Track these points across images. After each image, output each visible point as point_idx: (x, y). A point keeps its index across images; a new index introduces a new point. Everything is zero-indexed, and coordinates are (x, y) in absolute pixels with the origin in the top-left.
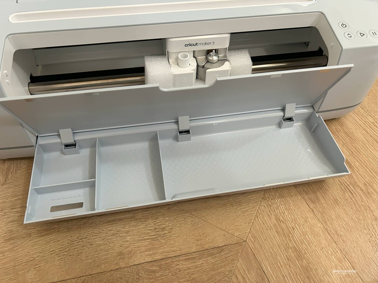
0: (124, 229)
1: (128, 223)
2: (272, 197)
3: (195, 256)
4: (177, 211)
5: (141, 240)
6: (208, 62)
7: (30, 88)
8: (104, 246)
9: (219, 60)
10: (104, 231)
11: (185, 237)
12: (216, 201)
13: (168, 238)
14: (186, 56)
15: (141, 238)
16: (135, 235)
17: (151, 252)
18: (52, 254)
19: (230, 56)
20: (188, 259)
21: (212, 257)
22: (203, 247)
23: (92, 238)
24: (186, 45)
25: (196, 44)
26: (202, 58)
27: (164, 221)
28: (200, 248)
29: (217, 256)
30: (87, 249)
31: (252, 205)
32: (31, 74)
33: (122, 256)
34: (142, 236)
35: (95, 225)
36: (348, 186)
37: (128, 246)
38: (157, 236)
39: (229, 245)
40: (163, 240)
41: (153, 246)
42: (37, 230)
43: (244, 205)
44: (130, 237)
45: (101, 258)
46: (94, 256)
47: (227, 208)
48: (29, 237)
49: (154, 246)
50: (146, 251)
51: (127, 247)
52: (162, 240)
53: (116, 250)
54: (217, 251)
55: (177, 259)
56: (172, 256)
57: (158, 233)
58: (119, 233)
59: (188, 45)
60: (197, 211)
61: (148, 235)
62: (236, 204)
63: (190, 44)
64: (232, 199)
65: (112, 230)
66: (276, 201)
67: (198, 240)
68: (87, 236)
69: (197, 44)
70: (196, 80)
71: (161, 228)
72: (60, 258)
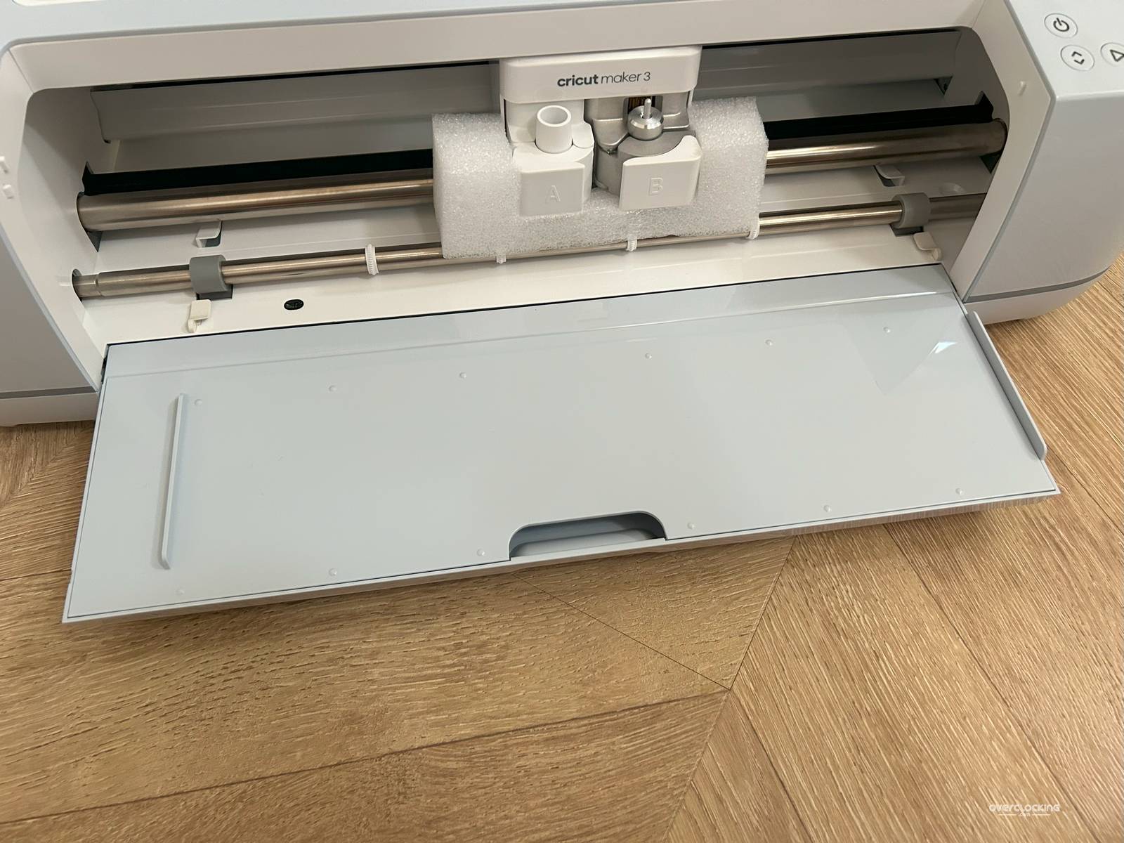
0: (364, 644)
1: (377, 627)
2: (815, 558)
3: (574, 731)
4: (525, 593)
5: (415, 679)
6: (629, 135)
7: (82, 210)
8: (302, 694)
9: (663, 131)
10: (302, 650)
11: (546, 672)
12: (644, 567)
13: (495, 674)
14: (561, 118)
15: (415, 674)
16: (397, 664)
17: (444, 717)
18: (148, 713)
19: (699, 118)
20: (553, 738)
21: (627, 737)
22: (600, 705)
23: (267, 671)
24: (562, 83)
25: (593, 80)
26: (610, 124)
27: (485, 623)
28: (592, 706)
29: (642, 734)
30: (254, 702)
31: (754, 581)
32: (86, 169)
33: (356, 724)
34: (417, 667)
35: (278, 630)
36: (1050, 531)
37: (376, 696)
38: (463, 667)
39: (678, 700)
40: (480, 681)
41: (448, 699)
42: (104, 643)
43: (727, 582)
44: (382, 670)
45: (292, 729)
46: (273, 722)
47: (676, 588)
48: (79, 661)
49: (451, 698)
50: (428, 713)
51: (372, 699)
52: (476, 681)
53: (340, 707)
54: (641, 717)
55: (521, 738)
56: (506, 728)
57: (465, 658)
58: (350, 655)
59: (568, 80)
60: (584, 594)
61: (434, 665)
62: (704, 576)
63: (573, 79)
64: (691, 561)
65: (328, 647)
66: (828, 569)
67: (585, 684)
68: (253, 662)
69: (597, 80)
70: (592, 192)
71: (475, 643)
72: (171, 726)
